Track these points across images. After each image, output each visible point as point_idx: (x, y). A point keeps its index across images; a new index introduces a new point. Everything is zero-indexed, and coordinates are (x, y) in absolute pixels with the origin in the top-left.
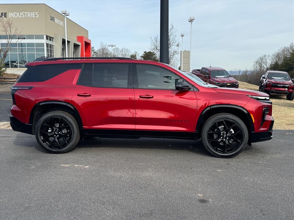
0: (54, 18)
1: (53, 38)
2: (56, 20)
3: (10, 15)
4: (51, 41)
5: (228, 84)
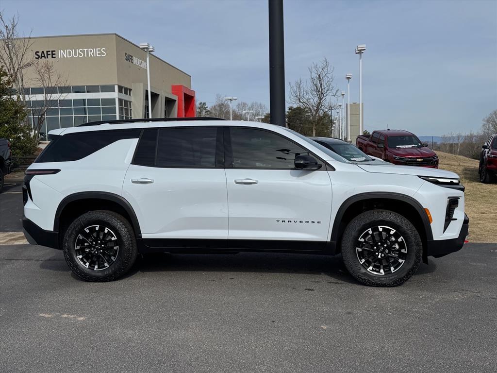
0: (132, 57)
1: (130, 90)
2: (135, 60)
3: (61, 54)
4: (127, 94)
5: (420, 160)
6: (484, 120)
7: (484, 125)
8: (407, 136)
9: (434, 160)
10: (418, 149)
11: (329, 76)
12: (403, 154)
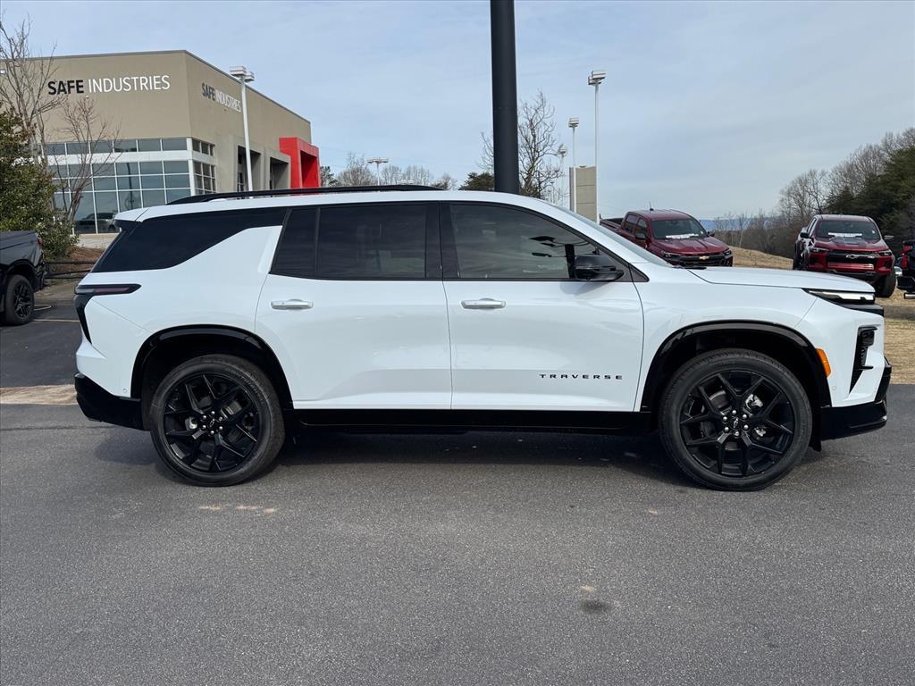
0: (213, 90)
1: (212, 146)
2: (219, 95)
3: (94, 85)
4: (207, 153)
5: (704, 258)
6: (782, 192)
7: (782, 200)
8: (681, 219)
9: (727, 257)
10: (701, 241)
11: (547, 121)
12: (677, 248)
